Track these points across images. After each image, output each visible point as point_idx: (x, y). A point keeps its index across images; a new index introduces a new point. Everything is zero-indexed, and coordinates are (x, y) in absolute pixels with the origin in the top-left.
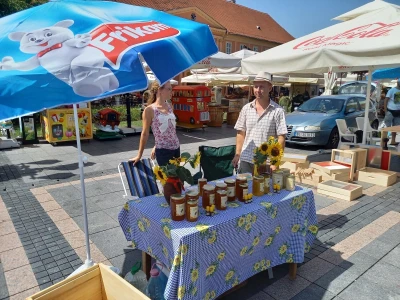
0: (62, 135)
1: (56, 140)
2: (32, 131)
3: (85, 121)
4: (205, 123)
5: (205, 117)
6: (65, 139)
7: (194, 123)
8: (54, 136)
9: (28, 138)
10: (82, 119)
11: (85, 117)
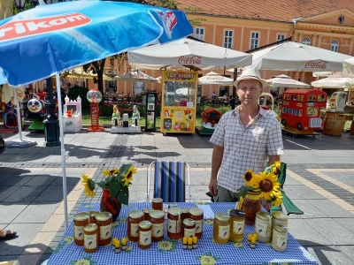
0: (170, 128)
1: (166, 131)
2: (152, 122)
3: (190, 118)
4: (317, 130)
5: (316, 123)
6: (172, 131)
7: (301, 129)
8: (165, 128)
9: (148, 127)
10: (187, 116)
11: (191, 114)
